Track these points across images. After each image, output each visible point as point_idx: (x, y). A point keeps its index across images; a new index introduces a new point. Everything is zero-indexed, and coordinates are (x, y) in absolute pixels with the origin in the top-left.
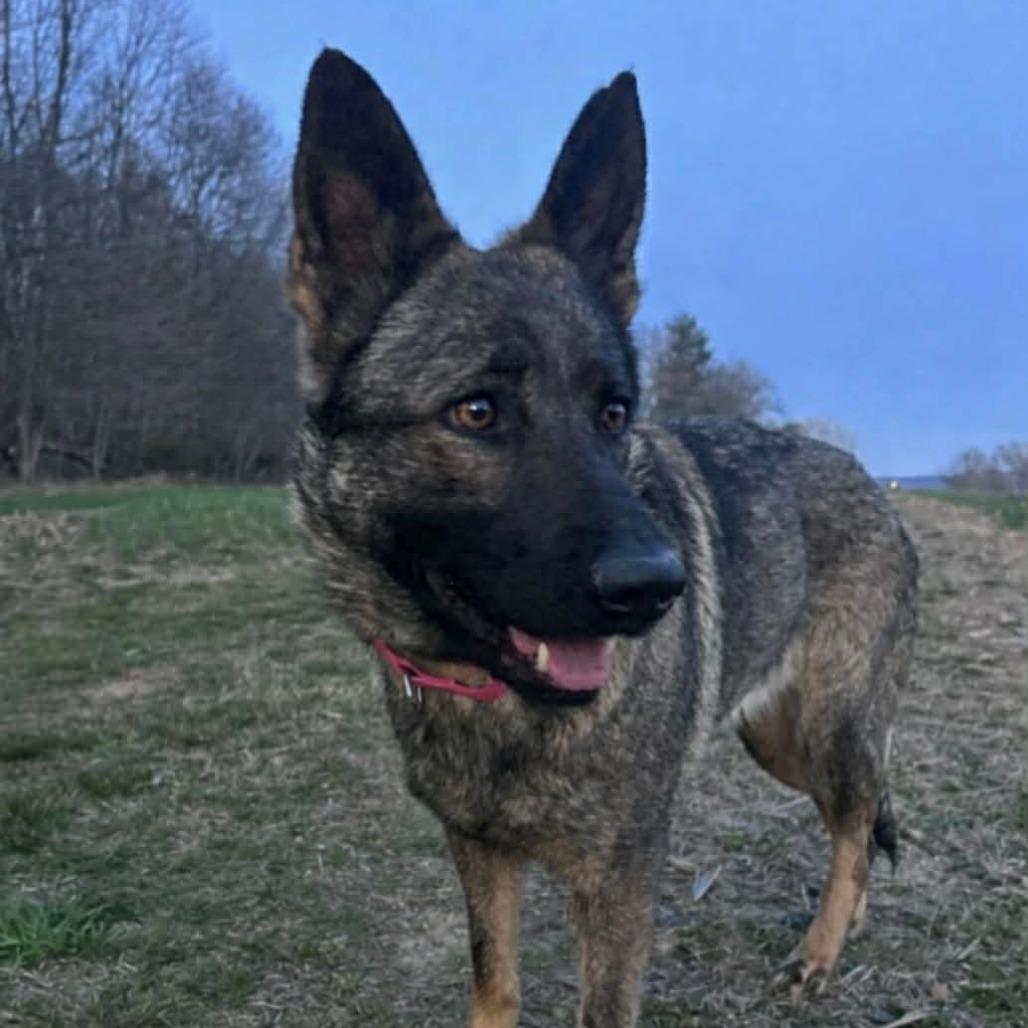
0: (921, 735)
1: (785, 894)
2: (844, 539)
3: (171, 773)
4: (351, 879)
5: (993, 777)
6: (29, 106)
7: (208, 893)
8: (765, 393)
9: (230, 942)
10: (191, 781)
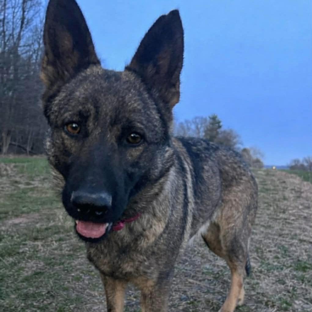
0: (271, 241)
1: (222, 290)
2: (233, 178)
3: (27, 249)
4: (81, 285)
5: (290, 254)
6: (10, 35)
7: (30, 290)
8: (237, 139)
9: (34, 307)
10: (33, 252)
